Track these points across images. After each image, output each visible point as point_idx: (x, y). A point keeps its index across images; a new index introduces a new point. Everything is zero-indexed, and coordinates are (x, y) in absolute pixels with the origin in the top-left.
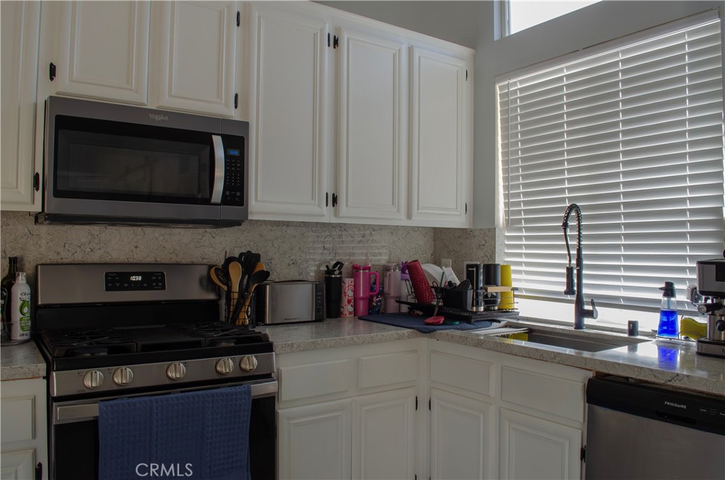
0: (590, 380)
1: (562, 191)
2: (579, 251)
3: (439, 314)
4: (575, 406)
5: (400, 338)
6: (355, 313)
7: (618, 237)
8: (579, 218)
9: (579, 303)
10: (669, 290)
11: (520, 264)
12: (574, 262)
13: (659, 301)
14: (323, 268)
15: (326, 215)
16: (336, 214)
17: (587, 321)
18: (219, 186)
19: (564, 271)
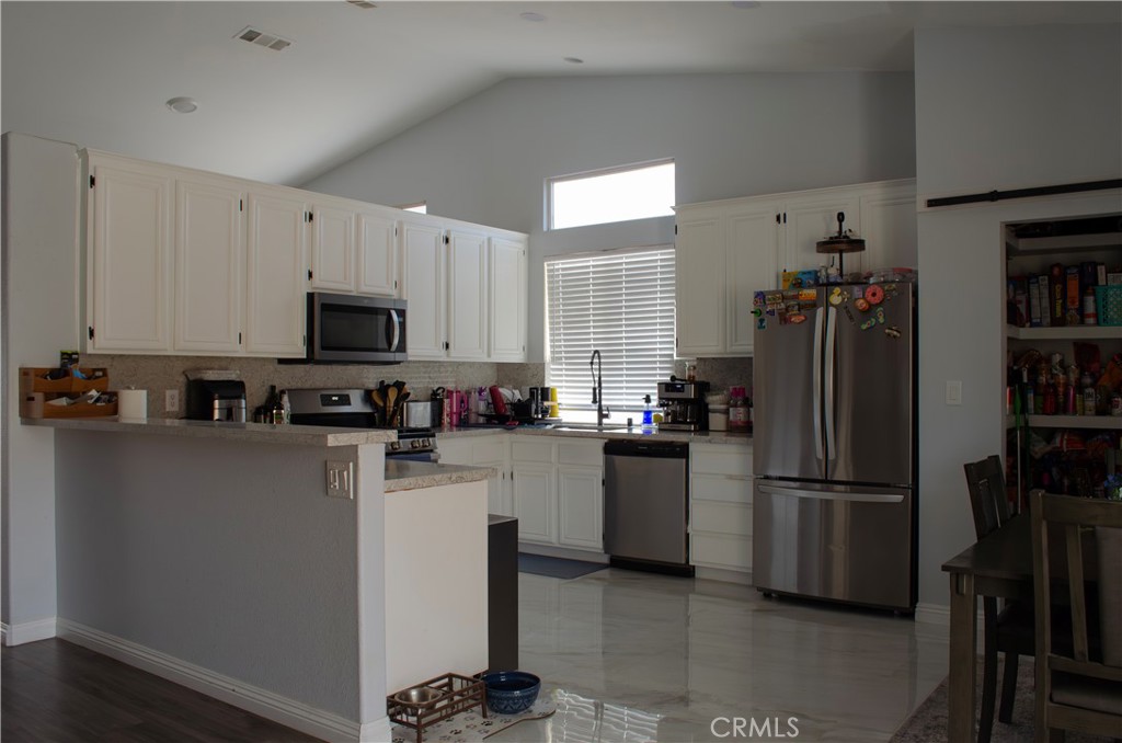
0: (606, 444)
1: (589, 333)
2: (600, 378)
3: (514, 420)
4: (599, 458)
5: (494, 433)
6: (451, 423)
7: (622, 369)
8: (599, 357)
9: (600, 410)
10: (648, 399)
11: (561, 387)
12: (597, 385)
13: (642, 406)
14: (430, 392)
15: (441, 355)
16: (448, 356)
17: (605, 421)
18: (396, 341)
19: (591, 391)
